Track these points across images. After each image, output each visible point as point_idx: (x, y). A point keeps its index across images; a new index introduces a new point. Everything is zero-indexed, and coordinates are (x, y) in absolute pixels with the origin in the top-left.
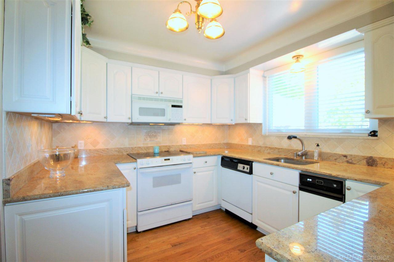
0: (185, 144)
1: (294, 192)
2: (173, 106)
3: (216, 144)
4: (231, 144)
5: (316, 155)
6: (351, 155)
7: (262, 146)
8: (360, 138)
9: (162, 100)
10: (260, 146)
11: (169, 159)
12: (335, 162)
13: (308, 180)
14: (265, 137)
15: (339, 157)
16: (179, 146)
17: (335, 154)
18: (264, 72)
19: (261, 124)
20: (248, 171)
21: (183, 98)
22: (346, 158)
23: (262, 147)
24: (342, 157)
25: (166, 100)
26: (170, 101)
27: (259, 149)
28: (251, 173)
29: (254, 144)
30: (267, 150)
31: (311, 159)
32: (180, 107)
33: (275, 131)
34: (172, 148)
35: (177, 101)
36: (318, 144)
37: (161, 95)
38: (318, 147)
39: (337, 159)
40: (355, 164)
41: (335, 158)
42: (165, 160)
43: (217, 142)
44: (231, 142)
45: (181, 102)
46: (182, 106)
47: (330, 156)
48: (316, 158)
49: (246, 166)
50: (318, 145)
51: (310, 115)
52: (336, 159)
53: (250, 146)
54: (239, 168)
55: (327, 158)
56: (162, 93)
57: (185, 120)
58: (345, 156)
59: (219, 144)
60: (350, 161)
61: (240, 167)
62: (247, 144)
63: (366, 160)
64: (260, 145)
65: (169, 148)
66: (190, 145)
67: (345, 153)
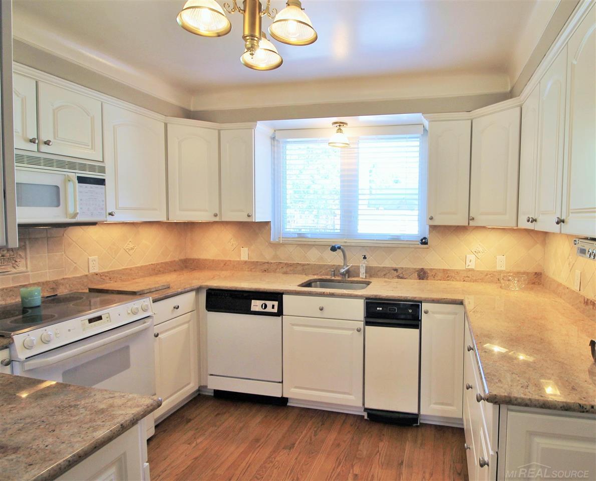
0: (97, 271)
1: (359, 330)
2: (81, 180)
3: (166, 263)
4: (199, 260)
5: (362, 271)
6: (402, 268)
7: (272, 261)
8: (411, 246)
9: (49, 163)
10: (268, 263)
11: (100, 318)
12: (385, 278)
13: (378, 309)
14: (276, 246)
15: (388, 272)
16: (80, 278)
17: (383, 267)
18: (275, 131)
19: (268, 223)
20: (275, 310)
21: (103, 162)
22: (397, 272)
23: (272, 263)
24: (393, 271)
25: (61, 164)
26: (72, 166)
27: (266, 267)
28: (280, 313)
29: (255, 259)
30: (282, 268)
31: (356, 277)
32: (101, 182)
33: (293, 235)
34: (63, 285)
35: (92, 168)
36: (365, 256)
37: (44, 148)
38: (365, 260)
39: (387, 274)
40: (405, 279)
41: (384, 273)
42: (91, 321)
43: (168, 259)
44: (197, 257)
45: (102, 170)
46: (104, 180)
47: (378, 271)
48: (362, 276)
49: (270, 303)
50: (365, 258)
51: (349, 214)
52: (385, 275)
53: (245, 262)
54: (253, 308)
55: (374, 274)
56: (47, 143)
57: (111, 214)
58: (396, 270)
59: (171, 262)
60: (401, 275)
61: (256, 305)
62: (238, 260)
63: (417, 272)
64: (267, 261)
65: (55, 287)
66: (108, 272)
67: (395, 266)
